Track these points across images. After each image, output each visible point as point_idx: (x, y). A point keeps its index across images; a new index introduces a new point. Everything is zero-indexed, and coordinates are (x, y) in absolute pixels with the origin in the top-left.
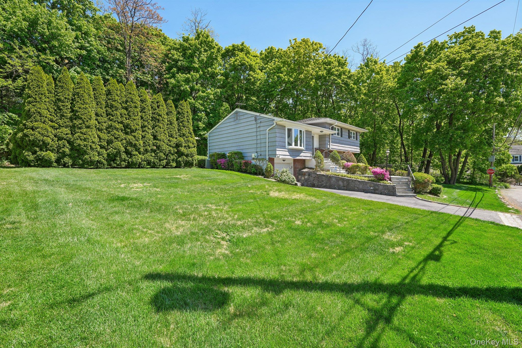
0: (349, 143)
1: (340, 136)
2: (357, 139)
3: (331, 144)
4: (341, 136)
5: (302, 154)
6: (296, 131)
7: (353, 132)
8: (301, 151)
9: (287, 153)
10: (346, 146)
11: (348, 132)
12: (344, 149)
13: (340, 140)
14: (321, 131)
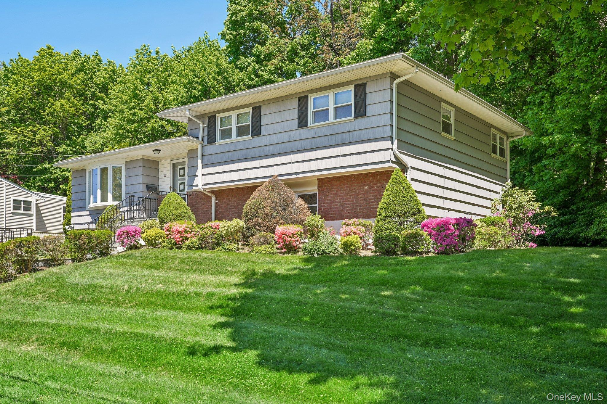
1: (250, 136)
4: (256, 131)
9: (89, 219)
13: (248, 150)
14: (156, 150)
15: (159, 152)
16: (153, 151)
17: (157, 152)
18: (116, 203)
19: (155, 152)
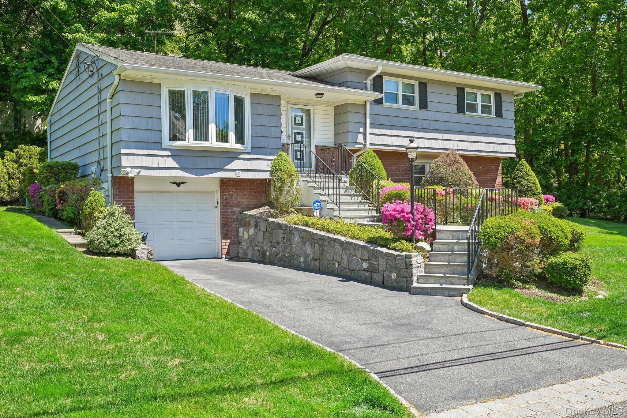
0: (465, 128)
1: (416, 107)
2: (499, 114)
3: (369, 130)
4: (423, 105)
5: (236, 164)
6: (222, 99)
7: (479, 93)
8: (233, 155)
9: (171, 162)
10: (446, 136)
11: (455, 93)
12: (434, 144)
13: (415, 120)
14: (318, 94)
15: (321, 96)
16: (316, 95)
17: (320, 96)
18: (239, 146)
19: (317, 96)
